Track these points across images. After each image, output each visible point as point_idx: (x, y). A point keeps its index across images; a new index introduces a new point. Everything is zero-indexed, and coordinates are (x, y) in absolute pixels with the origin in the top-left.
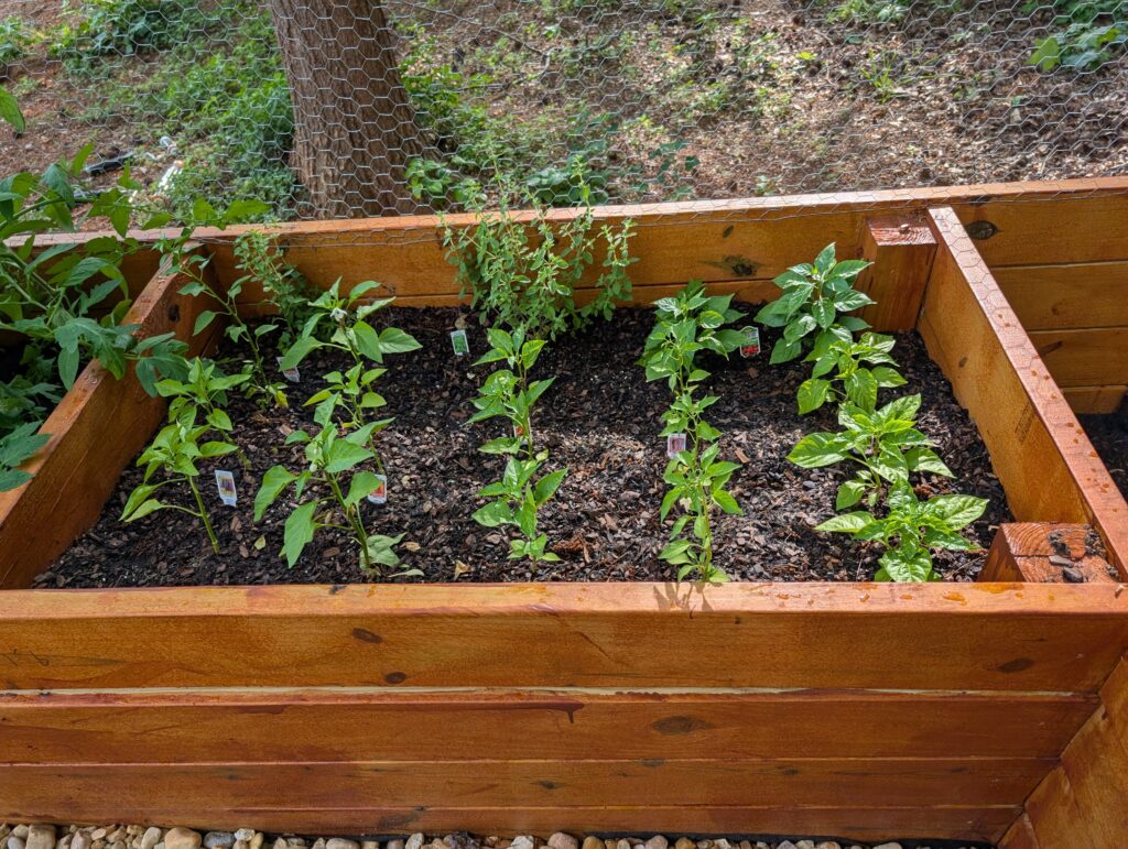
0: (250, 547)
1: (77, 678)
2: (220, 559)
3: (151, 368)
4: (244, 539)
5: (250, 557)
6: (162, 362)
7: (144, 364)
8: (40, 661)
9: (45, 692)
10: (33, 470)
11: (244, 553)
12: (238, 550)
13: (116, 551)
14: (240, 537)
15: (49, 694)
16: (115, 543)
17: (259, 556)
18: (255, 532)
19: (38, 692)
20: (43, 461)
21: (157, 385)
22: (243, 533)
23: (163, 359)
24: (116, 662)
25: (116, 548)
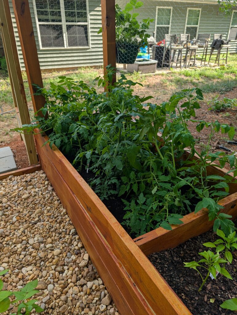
0: (209, 298)
1: (144, 292)
2: (198, 294)
3: (220, 224)
4: (208, 294)
5: (206, 302)
6: (224, 224)
7: (219, 221)
8: (140, 280)
9: (135, 284)
10: (173, 228)
11: (206, 299)
12: (204, 296)
13: (174, 261)
14: (207, 292)
15: (135, 285)
16: (175, 259)
17: (209, 304)
18: (213, 295)
19: (133, 282)
20: (177, 227)
21: (218, 230)
22: (209, 292)
23: (225, 224)
24: (155, 301)
25: (174, 260)
